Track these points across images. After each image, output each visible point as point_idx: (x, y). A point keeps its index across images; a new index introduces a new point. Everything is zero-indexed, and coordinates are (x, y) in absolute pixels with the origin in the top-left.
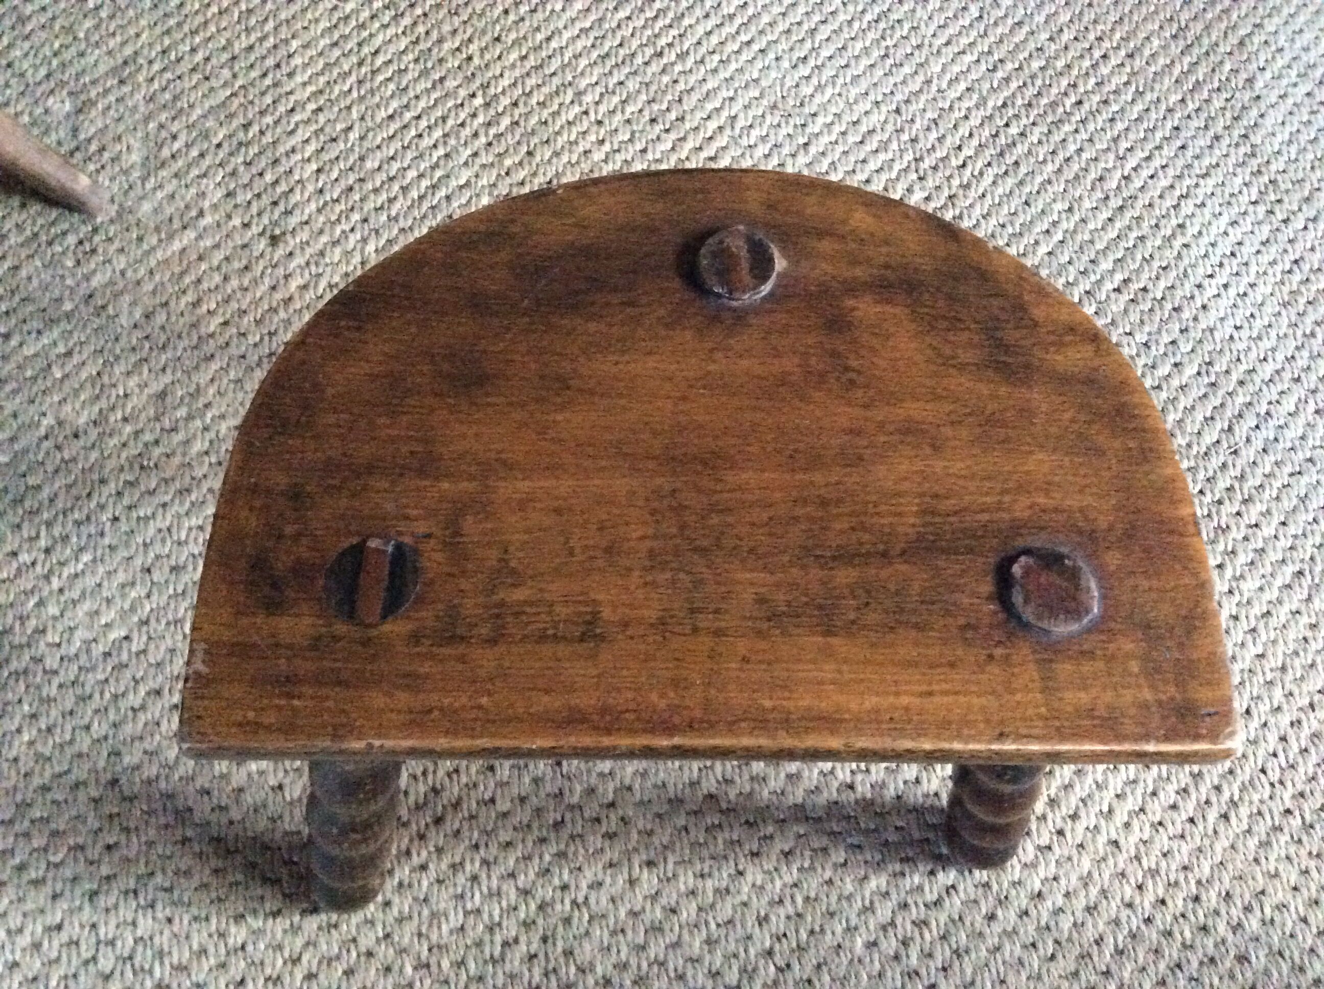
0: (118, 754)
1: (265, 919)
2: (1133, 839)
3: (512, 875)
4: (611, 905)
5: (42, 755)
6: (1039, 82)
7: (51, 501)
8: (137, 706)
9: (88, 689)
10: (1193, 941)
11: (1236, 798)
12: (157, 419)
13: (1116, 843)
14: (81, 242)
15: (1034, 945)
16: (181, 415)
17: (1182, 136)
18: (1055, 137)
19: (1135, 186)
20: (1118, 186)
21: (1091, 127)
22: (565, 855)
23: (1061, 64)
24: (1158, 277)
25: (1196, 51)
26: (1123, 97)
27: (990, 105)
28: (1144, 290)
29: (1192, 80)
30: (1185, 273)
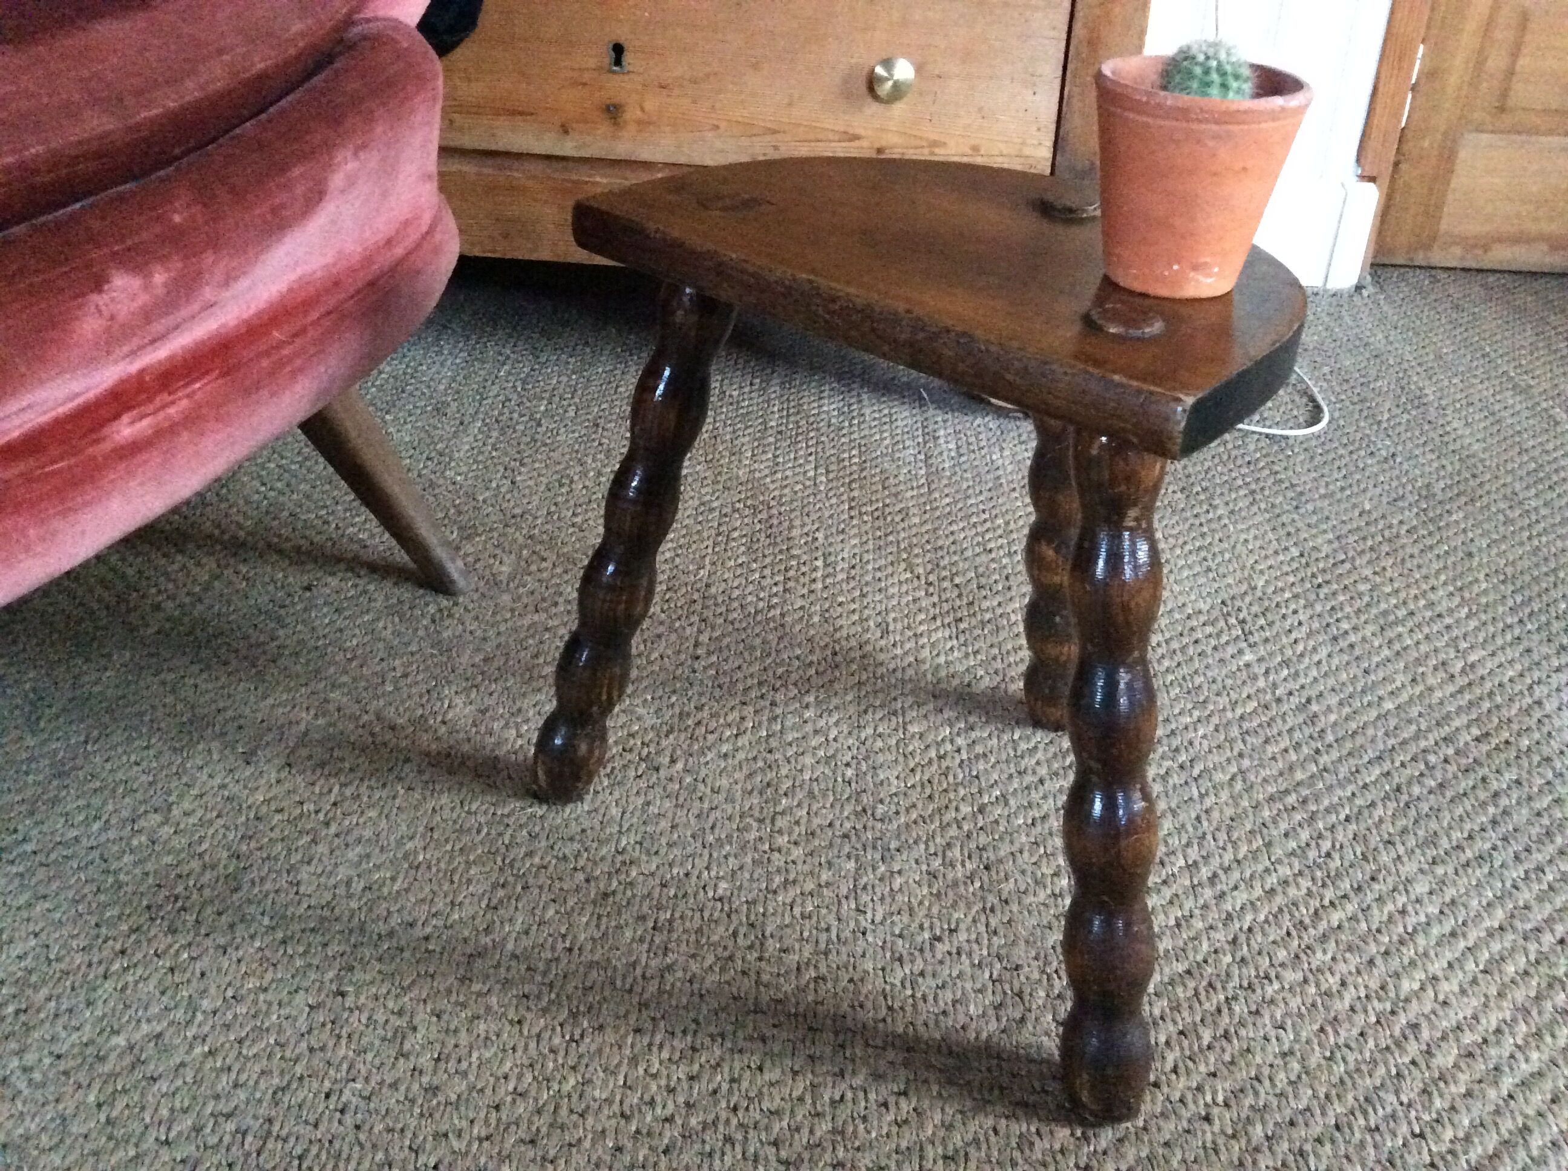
0: (351, 969)
3: (775, 1144)
5: (268, 960)
6: (1366, 599)
9: (337, 913)
14: (440, 610)
16: (496, 725)
17: (1525, 644)
18: (1390, 634)
19: (1482, 671)
20: (1463, 671)
21: (1426, 630)
22: (842, 1133)
23: (1388, 589)
24: (1519, 735)
25: (1527, 593)
26: (1456, 615)
27: (1318, 608)
28: (1507, 742)
29: (1527, 611)
30: (1549, 733)
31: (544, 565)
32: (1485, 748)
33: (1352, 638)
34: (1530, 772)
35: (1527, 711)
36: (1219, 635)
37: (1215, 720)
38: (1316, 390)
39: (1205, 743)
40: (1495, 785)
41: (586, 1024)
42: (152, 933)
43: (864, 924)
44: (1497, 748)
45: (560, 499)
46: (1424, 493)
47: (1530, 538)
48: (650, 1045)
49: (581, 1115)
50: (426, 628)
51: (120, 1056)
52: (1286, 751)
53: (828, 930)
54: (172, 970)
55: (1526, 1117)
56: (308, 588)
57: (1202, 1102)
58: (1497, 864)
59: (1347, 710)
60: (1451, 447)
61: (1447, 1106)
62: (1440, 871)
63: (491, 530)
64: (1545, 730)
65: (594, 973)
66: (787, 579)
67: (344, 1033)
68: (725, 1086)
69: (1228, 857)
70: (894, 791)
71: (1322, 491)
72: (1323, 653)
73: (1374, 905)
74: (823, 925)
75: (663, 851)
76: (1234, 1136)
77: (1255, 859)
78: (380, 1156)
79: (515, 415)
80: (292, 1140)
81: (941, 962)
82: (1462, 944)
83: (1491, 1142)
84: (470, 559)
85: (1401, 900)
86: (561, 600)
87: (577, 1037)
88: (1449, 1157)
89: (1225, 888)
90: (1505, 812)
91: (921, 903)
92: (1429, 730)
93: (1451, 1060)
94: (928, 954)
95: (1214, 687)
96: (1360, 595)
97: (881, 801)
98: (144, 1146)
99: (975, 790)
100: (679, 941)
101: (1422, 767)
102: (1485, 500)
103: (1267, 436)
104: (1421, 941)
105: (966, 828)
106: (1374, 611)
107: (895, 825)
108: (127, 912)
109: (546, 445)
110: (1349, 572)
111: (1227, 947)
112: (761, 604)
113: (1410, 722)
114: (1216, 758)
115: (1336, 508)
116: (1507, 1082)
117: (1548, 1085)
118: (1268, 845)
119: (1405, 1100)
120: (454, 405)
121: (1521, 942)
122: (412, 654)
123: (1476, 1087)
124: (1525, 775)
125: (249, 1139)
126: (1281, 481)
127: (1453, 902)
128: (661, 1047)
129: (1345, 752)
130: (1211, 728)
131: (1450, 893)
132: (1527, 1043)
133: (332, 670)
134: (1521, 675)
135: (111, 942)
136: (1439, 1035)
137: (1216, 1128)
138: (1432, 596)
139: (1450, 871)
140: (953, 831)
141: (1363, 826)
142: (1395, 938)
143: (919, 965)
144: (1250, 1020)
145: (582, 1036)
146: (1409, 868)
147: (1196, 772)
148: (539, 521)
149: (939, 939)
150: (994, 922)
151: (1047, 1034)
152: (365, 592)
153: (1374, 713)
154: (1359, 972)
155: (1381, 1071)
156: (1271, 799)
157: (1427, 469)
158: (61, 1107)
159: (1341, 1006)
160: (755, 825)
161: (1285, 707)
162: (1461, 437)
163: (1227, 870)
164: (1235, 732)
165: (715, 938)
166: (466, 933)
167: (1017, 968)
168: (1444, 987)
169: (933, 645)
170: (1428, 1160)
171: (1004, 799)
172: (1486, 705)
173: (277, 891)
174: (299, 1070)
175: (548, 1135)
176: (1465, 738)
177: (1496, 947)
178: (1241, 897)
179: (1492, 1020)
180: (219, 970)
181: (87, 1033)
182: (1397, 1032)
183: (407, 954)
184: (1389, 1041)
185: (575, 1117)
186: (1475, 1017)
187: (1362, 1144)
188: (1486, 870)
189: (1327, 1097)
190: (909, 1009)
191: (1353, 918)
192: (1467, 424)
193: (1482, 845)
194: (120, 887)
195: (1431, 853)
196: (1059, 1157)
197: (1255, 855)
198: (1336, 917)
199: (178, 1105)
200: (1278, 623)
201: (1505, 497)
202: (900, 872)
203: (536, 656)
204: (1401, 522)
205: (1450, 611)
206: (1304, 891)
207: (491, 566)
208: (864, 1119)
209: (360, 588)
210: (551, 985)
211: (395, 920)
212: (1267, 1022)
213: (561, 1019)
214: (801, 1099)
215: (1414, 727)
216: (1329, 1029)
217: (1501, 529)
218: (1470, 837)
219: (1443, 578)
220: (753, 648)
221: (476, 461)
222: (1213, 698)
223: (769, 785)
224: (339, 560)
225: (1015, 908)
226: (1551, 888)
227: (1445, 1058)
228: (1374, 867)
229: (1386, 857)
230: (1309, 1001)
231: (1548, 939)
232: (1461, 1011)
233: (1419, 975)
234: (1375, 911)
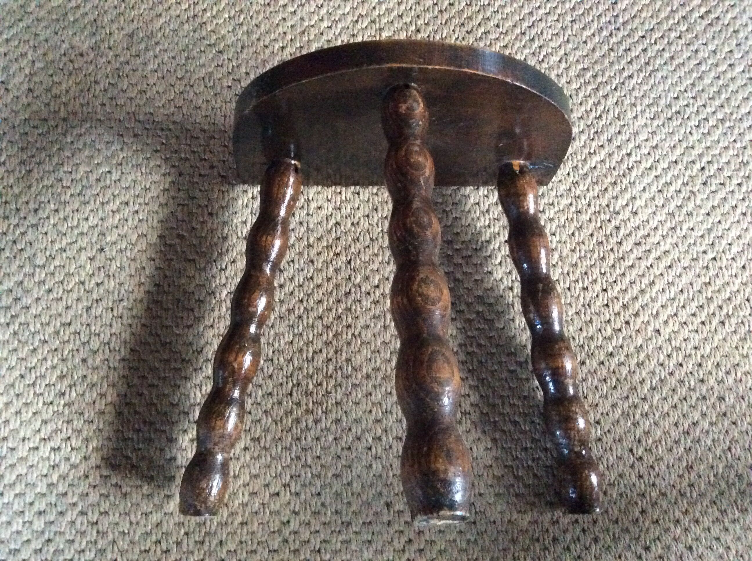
0: (104, 235)
2: (668, 330)
3: (320, 318)
4: (373, 338)
5: (61, 232)
8: (114, 209)
10: (695, 386)
11: (730, 313)
12: (128, 49)
13: (658, 331)
22: (350, 310)
28: (718, 18)
32: (706, 22)
34: (723, 43)
39: (550, 31)
40: (701, 55)
52: (594, 34)
54: (14, 242)
55: (655, 276)
58: (686, 116)
62: (655, 124)
67: (111, 274)
73: (616, 151)
82: (654, 173)
83: (636, 289)
85: (631, 145)
88: (615, 301)
93: (629, 248)
98: (36, 345)
101: (666, 41)
104: (634, 174)
117: (670, 258)
121: (683, 170)
123: (637, 262)
124: (720, 45)
125: (82, 336)
129: (626, 34)
131: (657, 139)
136: (628, 232)
139: (661, 123)
141: (623, 92)
142: (621, 172)
146: (640, 123)
156: (578, 76)
168: (639, 203)
170: (605, 302)
176: (696, 15)
177: (670, 174)
179: (653, 223)
182: (608, 233)
183: (129, 223)
184: (604, 238)
186: (648, 221)
187: (579, 297)
188: (679, 121)
191: (603, 160)
193: (682, 102)
195: (654, 110)
198: (595, 160)
199: (44, 321)
208: (360, 302)
214: (331, 293)
215: (669, 9)
216: (577, 233)
218: (678, 97)
227: (627, 245)
228: (622, 123)
229: (630, 115)
230: (570, 216)
231: (698, 166)
232: (643, 216)
233: (628, 196)
234: (616, 156)
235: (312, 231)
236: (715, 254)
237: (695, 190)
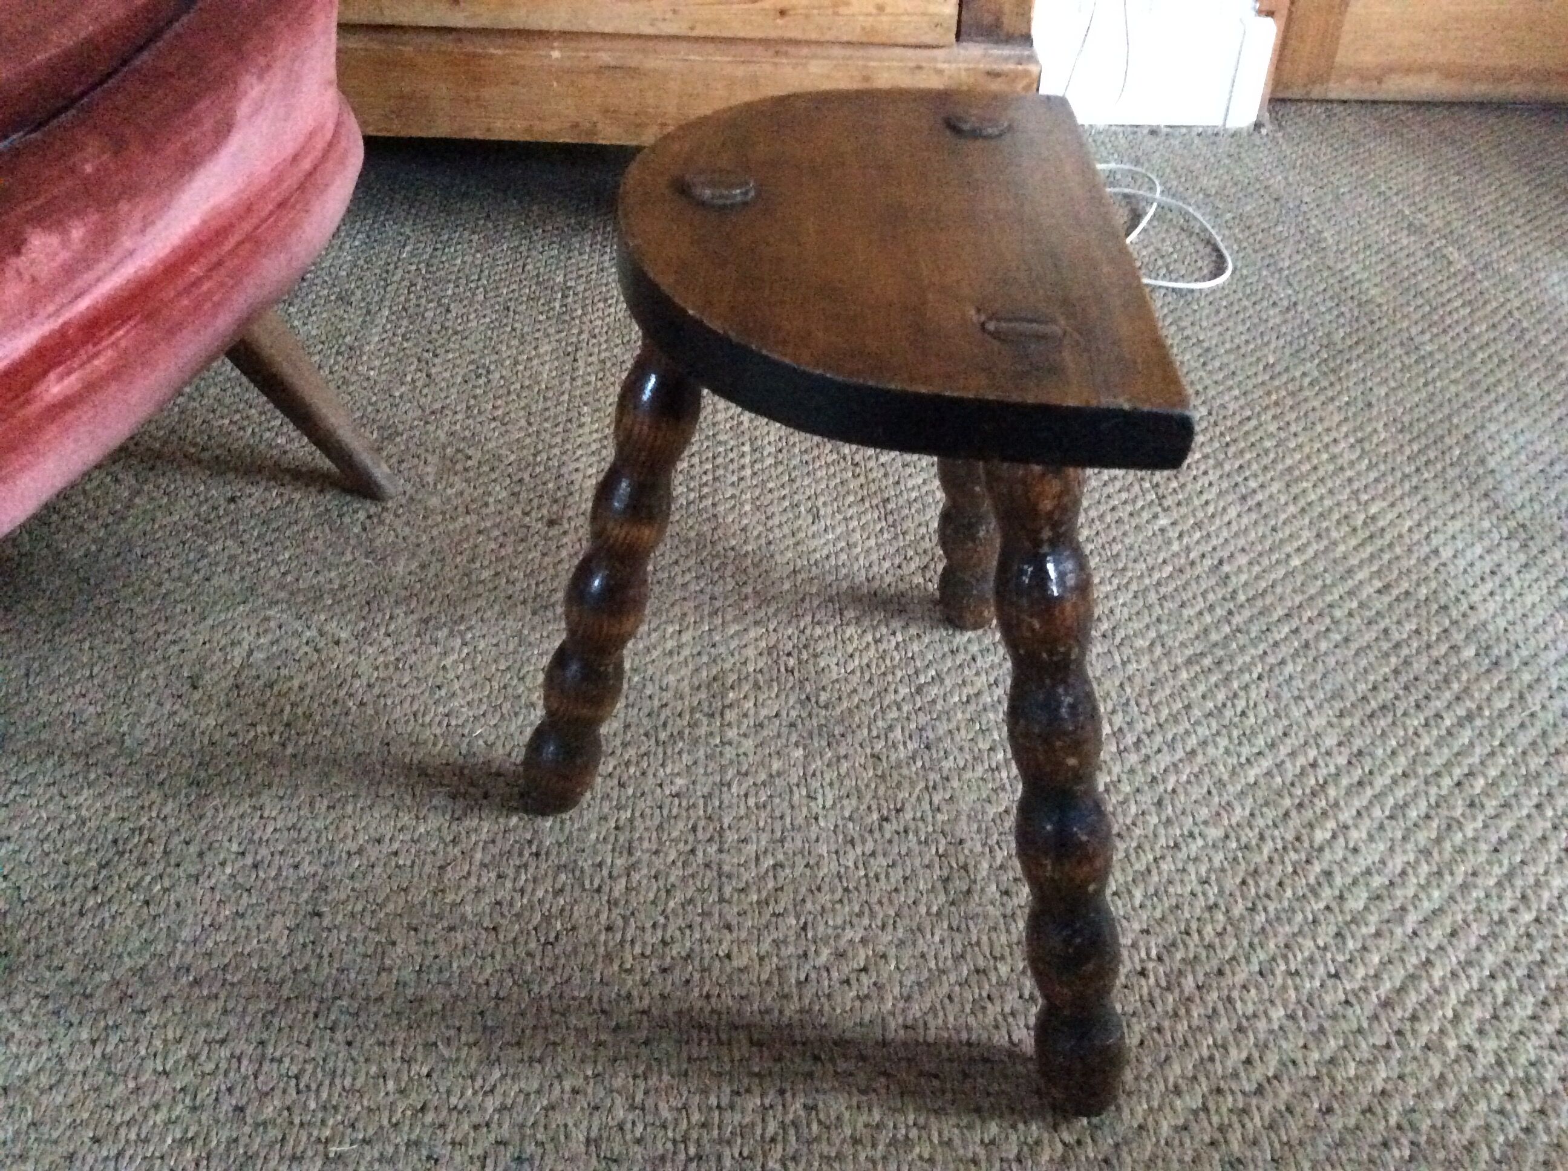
0: (325, 889)
1: (459, 1049)
2: (1491, 1044)
5: (241, 886)
6: (1272, 456)
7: (301, 688)
8: (353, 851)
9: (304, 834)
12: (418, 635)
13: (1469, 1048)
14: (369, 517)
15: (1385, 1144)
16: (442, 634)
17: (1422, 492)
18: (1295, 490)
19: (1381, 523)
20: (1365, 523)
21: (1330, 484)
23: (1292, 445)
24: (1418, 585)
25: (1423, 441)
26: (1357, 467)
27: (1227, 467)
28: (1407, 593)
29: (1424, 459)
30: (1446, 583)
31: (469, 463)
32: (1386, 599)
33: (1259, 497)
34: (1428, 621)
35: (1426, 561)
36: (1134, 501)
37: (1134, 587)
38: (1218, 239)
39: (1126, 610)
40: (1396, 636)
41: (559, 926)
42: (121, 867)
43: (815, 810)
44: (1397, 599)
45: (479, 391)
46: (1325, 342)
47: (1426, 384)
48: (623, 941)
49: (563, 1015)
50: (358, 536)
51: (107, 991)
52: (1201, 613)
53: (782, 817)
54: (147, 903)
55: (1428, 950)
56: (232, 500)
57: (1136, 959)
58: (1399, 713)
59: (1256, 569)
60: (1350, 293)
61: (1359, 945)
62: (1347, 722)
63: (411, 428)
64: (1441, 578)
65: (563, 877)
66: (716, 468)
67: (325, 953)
68: (697, 976)
69: (1151, 721)
70: (835, 676)
71: (1228, 346)
72: (1232, 513)
73: (1287, 759)
74: (777, 814)
75: (618, 752)
76: (1168, 989)
77: (1176, 721)
78: (374, 1069)
79: (423, 301)
80: (287, 1061)
81: (890, 841)
82: (1369, 792)
83: (1399, 974)
84: (394, 460)
85: (1312, 753)
86: (491, 500)
87: (552, 939)
88: (1362, 994)
89: (1149, 751)
90: (1407, 662)
91: (867, 786)
92: (1334, 585)
93: (1360, 905)
94: (877, 835)
95: (1132, 554)
96: (1267, 452)
97: (824, 689)
98: (143, 1080)
99: (911, 671)
100: (641, 839)
101: (1328, 621)
102: (1384, 347)
103: (1174, 290)
104: (1332, 792)
105: (905, 708)
106: (1280, 467)
107: (838, 710)
108: (94, 846)
109: (456, 333)
110: (1256, 428)
111: (1153, 809)
112: (692, 495)
113: (1316, 578)
114: (1136, 625)
115: (1240, 363)
116: (1412, 919)
117: (1448, 921)
118: (1188, 707)
119: (1321, 944)
120: (359, 293)
121: (1422, 787)
122: (347, 564)
123: (1384, 927)
124: (1424, 624)
125: (245, 1062)
126: (1187, 338)
127: (1360, 753)
128: (632, 942)
129: (1255, 611)
130: (1130, 595)
131: (1358, 743)
132: (1429, 883)
133: (268, 587)
134: (1419, 525)
135: (81, 880)
136: (1349, 880)
137: (1152, 980)
138: (1336, 450)
139: (1357, 722)
140: (893, 714)
141: (1274, 683)
142: (1308, 791)
143: (869, 846)
144: (1177, 877)
145: (557, 938)
146: (1318, 722)
147: (1118, 640)
148: (459, 417)
149: (887, 819)
150: (937, 799)
151: (992, 903)
152: (291, 501)
153: (1281, 572)
154: (1275, 826)
155: (1299, 917)
156: (1189, 662)
157: (1328, 317)
158: (55, 1046)
159: (1259, 859)
160: (705, 721)
161: (1198, 570)
162: (1360, 282)
163: (1150, 734)
164: (1152, 597)
165: (675, 834)
166: (433, 845)
167: (961, 842)
168: (1354, 834)
169: (863, 528)
170: (1343, 998)
171: (939, 678)
172: (1386, 557)
173: (242, 816)
174: (285, 992)
175: (532, 1037)
176: (1368, 590)
177: (1400, 793)
178: (1165, 759)
179: (1397, 863)
180: (194, 900)
181: (71, 971)
182: (1312, 880)
183: (378, 870)
184: (1305, 890)
185: (557, 1017)
186: (1383, 862)
187: (1284, 988)
188: (1390, 719)
189: (1251, 945)
190: (863, 889)
191: (1269, 774)
192: (1364, 268)
193: (1384, 696)
194: (84, 823)
195: (1338, 705)
196: (1010, 1019)
197: (1175, 718)
198: (1252, 774)
199: (170, 1036)
200: (1189, 487)
201: (1402, 344)
202: (846, 757)
203: (473, 560)
204: (1304, 374)
205: (1352, 464)
206: (1222, 750)
207: (416, 467)
208: (829, 996)
209: (286, 498)
210: (522, 891)
211: (362, 838)
212: (1193, 877)
213: (535, 922)
214: (768, 982)
215: (1319, 583)
216: (1251, 882)
217: (1398, 376)
218: (1375, 688)
219: (1344, 429)
220: (688, 541)
221: (387, 355)
222: (1130, 565)
223: (715, 679)
224: (260, 470)
225: (956, 784)
226: (1449, 733)
227: (1356, 902)
228: (1286, 722)
229: (1297, 713)
230: (1230, 856)
231: (1447, 782)
232: (1370, 856)
233: (1331, 824)
234: (1288, 765)
235: (729, 876)
236: (1534, 914)
237: (1458, 813)
